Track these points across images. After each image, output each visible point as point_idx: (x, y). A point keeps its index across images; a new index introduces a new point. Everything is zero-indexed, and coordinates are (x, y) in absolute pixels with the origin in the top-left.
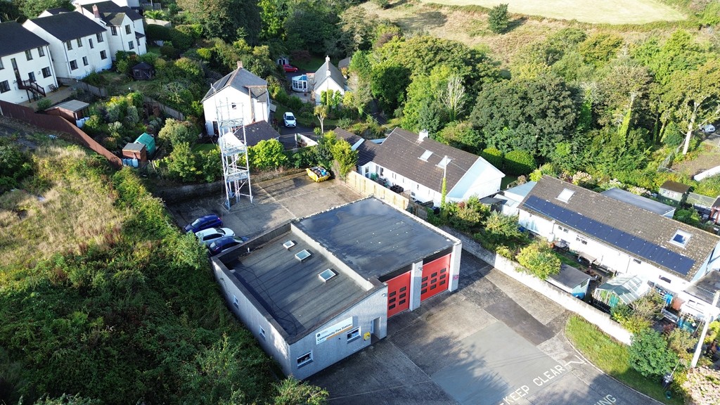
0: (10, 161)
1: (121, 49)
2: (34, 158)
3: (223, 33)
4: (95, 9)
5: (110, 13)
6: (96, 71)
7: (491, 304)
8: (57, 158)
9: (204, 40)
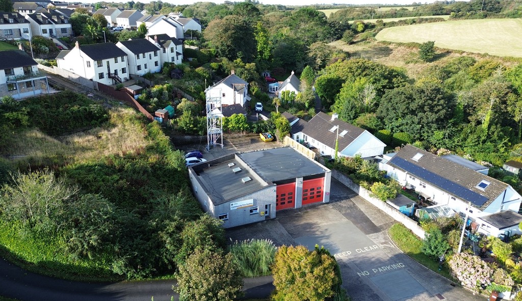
0: (98, 112)
1: (167, 61)
2: (110, 112)
3: (228, 55)
4: (156, 38)
5: (163, 41)
6: (151, 73)
7: (347, 212)
8: (121, 113)
9: (217, 58)
